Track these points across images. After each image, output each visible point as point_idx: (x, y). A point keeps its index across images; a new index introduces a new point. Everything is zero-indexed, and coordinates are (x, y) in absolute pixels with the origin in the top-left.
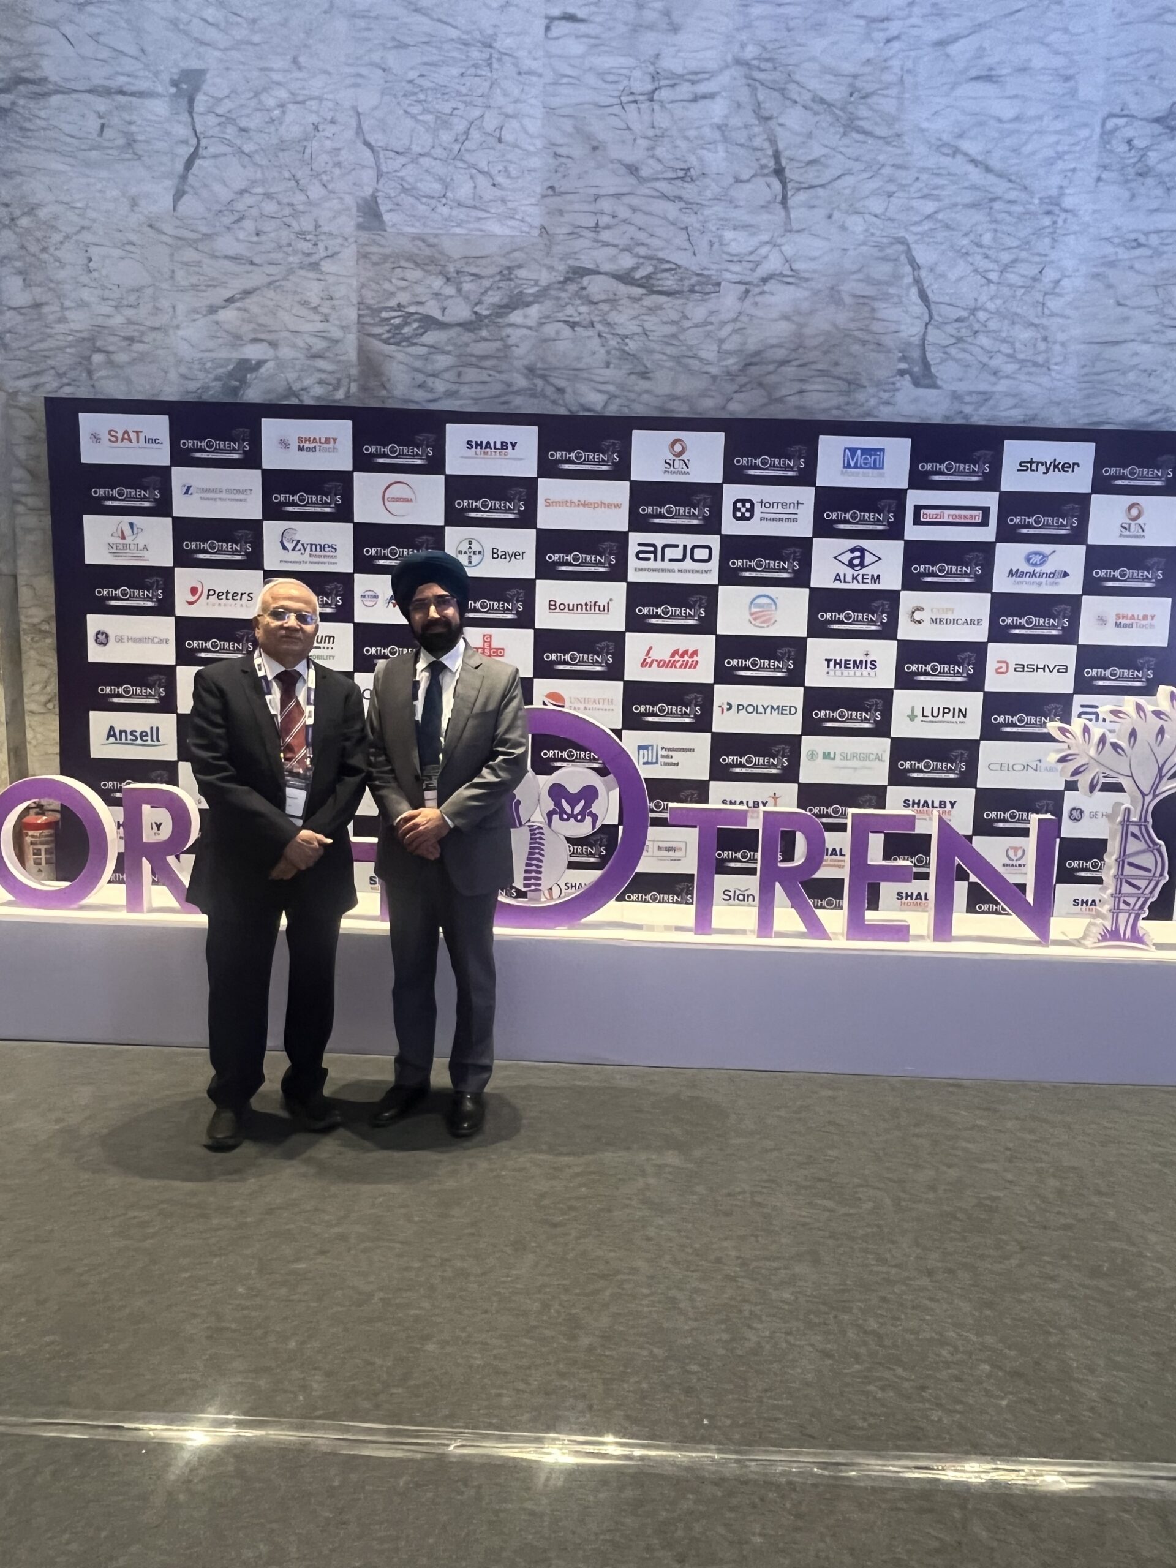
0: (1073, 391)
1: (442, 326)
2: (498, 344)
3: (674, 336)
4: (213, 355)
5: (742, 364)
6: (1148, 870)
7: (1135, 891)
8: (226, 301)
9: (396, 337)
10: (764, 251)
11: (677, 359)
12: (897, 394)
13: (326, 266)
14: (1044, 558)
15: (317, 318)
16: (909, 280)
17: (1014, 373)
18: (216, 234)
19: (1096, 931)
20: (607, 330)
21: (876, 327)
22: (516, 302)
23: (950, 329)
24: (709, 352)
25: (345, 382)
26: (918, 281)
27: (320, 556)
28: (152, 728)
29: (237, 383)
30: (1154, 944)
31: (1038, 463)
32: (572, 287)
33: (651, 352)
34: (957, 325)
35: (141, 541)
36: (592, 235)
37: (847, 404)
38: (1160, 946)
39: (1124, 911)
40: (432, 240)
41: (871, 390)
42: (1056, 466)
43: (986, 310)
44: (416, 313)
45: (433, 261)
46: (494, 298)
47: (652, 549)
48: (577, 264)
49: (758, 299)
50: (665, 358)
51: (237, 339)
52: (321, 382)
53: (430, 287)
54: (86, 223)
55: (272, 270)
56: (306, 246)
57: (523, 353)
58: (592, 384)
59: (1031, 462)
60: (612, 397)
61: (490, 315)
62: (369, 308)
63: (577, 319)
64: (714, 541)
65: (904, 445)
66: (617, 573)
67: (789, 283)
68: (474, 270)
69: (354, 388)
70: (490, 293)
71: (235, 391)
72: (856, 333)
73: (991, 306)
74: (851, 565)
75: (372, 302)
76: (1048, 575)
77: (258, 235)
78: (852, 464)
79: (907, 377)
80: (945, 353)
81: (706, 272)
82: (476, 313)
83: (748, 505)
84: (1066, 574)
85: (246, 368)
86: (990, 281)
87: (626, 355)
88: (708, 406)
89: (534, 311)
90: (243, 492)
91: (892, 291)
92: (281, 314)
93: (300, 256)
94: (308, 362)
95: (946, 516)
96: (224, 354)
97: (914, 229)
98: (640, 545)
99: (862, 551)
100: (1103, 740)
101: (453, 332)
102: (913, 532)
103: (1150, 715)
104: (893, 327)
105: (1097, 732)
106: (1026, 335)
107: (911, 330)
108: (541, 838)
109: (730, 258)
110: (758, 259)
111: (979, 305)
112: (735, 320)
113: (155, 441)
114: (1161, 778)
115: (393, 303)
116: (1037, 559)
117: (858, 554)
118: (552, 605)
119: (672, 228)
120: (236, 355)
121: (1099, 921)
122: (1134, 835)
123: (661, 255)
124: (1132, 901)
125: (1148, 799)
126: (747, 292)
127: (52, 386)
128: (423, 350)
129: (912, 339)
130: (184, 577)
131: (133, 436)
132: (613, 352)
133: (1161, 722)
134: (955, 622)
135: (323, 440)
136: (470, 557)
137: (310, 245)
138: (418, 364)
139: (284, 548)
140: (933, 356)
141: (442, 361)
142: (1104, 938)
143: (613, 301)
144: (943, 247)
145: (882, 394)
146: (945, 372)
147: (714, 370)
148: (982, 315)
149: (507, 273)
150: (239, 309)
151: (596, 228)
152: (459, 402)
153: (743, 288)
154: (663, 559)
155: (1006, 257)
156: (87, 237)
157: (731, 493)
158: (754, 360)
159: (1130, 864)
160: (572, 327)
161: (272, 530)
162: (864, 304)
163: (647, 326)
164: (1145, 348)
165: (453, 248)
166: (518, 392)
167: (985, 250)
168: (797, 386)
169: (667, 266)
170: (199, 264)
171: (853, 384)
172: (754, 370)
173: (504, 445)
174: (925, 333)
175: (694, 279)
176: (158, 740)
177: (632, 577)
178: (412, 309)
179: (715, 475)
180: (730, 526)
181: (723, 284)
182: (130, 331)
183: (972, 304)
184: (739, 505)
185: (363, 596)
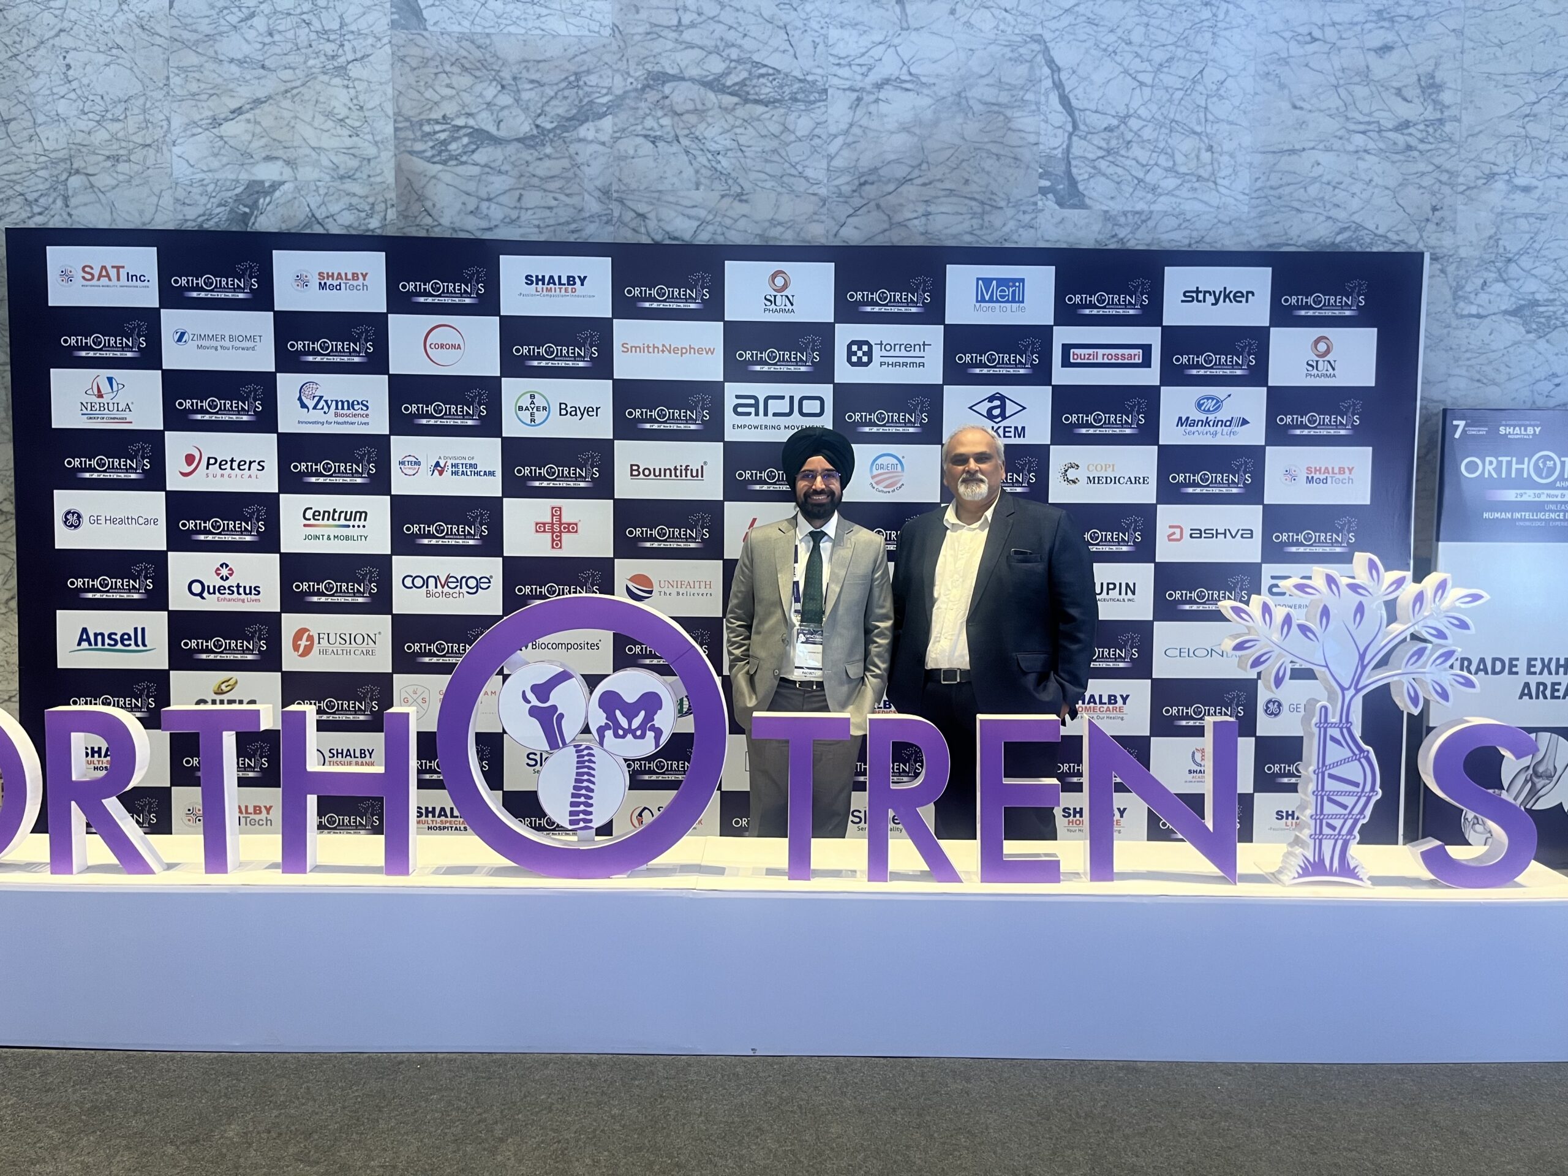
0: (1246, 209)
1: (496, 141)
2: (566, 163)
3: (775, 151)
4: (217, 176)
5: (856, 182)
6: (1357, 785)
7: (1341, 811)
8: (233, 112)
9: (442, 154)
10: (877, 52)
11: (780, 179)
12: (1040, 215)
13: (355, 70)
14: (1218, 404)
15: (346, 132)
16: (1048, 83)
17: (1174, 190)
18: (221, 34)
19: (1296, 863)
20: (694, 146)
21: (1013, 139)
22: (586, 113)
23: (1097, 140)
24: (816, 170)
25: (380, 207)
26: (1058, 85)
27: (347, 416)
28: (136, 629)
29: (247, 210)
30: (1370, 878)
31: (1205, 292)
32: (652, 96)
33: (746, 170)
34: (1105, 135)
35: (122, 399)
36: (674, 35)
37: (982, 227)
38: (1377, 881)
39: (1329, 837)
40: (481, 41)
41: (1010, 212)
42: (1227, 296)
43: (1139, 117)
44: (465, 127)
45: (483, 64)
46: (560, 108)
47: (752, 401)
48: (657, 68)
49: (873, 108)
50: (763, 176)
51: (246, 156)
52: (350, 207)
53: (481, 95)
54: (66, 25)
55: (287, 75)
56: (329, 48)
57: (595, 172)
58: (679, 208)
59: (1198, 291)
60: (703, 222)
61: (554, 129)
62: (407, 119)
63: (658, 133)
64: (826, 391)
65: (1048, 273)
66: (713, 431)
67: (907, 90)
68: (536, 76)
69: (392, 214)
70: (553, 103)
71: (246, 217)
72: (988, 146)
73: (1142, 112)
74: (990, 416)
75: (411, 113)
76: (1224, 423)
77: (271, 35)
78: (987, 298)
79: (1050, 196)
80: (1094, 168)
81: (810, 78)
82: (537, 126)
83: (865, 348)
84: (1245, 422)
85: (257, 191)
86: (1142, 84)
87: (718, 174)
88: (818, 233)
89: (607, 123)
90: (252, 338)
91: (1029, 96)
92: (300, 126)
93: (323, 59)
94: (337, 184)
95: (1100, 356)
96: (229, 174)
97: (1053, 25)
98: (738, 397)
99: (1002, 399)
100: (1288, 620)
101: (511, 149)
102: (1062, 376)
103: (1344, 590)
104: (1032, 139)
105: (1279, 614)
106: (1187, 145)
107: (1053, 141)
108: (590, 761)
109: (837, 61)
110: (872, 61)
111: (1132, 111)
112: (846, 132)
113: (140, 278)
114: (1364, 668)
115: (436, 115)
116: (1210, 404)
117: (997, 403)
118: (635, 471)
119: (770, 26)
120: (244, 176)
121: (1298, 850)
122: (1333, 739)
123: (756, 58)
124: (1338, 823)
125: (1349, 694)
126: (859, 99)
127: (19, 216)
128: (475, 170)
129: (1055, 152)
130: (177, 444)
131: (113, 273)
132: (703, 171)
133: (1359, 598)
134: (1116, 480)
135: (350, 276)
136: (532, 414)
137: (333, 46)
138: (471, 187)
139: (303, 406)
140: (1080, 172)
141: (499, 183)
142: (1305, 872)
143: (700, 112)
144: (1087, 45)
145: (1021, 216)
146: (1097, 190)
147: (823, 192)
148: (1134, 123)
149: (575, 80)
150: (248, 121)
151: (679, 27)
152: (522, 231)
153: (854, 95)
154: (766, 414)
155: (1159, 56)
156: (65, 41)
157: (844, 334)
158: (871, 178)
159: (1331, 776)
160: (653, 142)
161: (288, 385)
162: (1000, 113)
163: (742, 140)
164: (1326, 158)
165: (510, 50)
166: (591, 218)
167: (1136, 49)
168: (921, 209)
169: (763, 71)
170: (200, 68)
171: (987, 205)
172: (870, 191)
173: (571, 280)
174: (1069, 147)
175: (797, 86)
176: (144, 645)
177: (730, 435)
178: (460, 122)
179: (825, 313)
180: (844, 373)
181: (830, 91)
182: (114, 148)
183: (1123, 111)
184: (854, 348)
185: (402, 463)
